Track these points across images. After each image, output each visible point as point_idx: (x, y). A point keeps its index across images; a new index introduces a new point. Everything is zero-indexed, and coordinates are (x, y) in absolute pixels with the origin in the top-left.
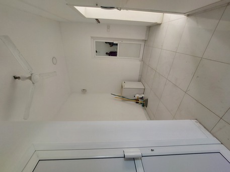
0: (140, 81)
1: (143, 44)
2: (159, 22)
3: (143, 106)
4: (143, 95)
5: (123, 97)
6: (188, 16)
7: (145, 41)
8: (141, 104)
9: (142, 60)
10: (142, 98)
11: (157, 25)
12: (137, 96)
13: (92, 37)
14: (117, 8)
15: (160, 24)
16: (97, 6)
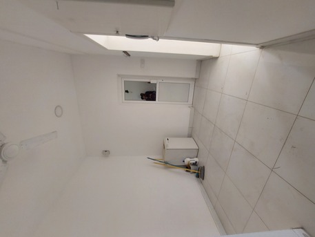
0: (190, 136)
1: (192, 83)
2: (214, 55)
3: (198, 176)
4: (196, 160)
5: (166, 163)
6: (262, 47)
7: (195, 80)
8: (195, 173)
9: (193, 106)
10: (195, 164)
11: (213, 60)
12: (187, 160)
13: (119, 75)
14: (153, 38)
15: (216, 58)
16: (117, 33)
